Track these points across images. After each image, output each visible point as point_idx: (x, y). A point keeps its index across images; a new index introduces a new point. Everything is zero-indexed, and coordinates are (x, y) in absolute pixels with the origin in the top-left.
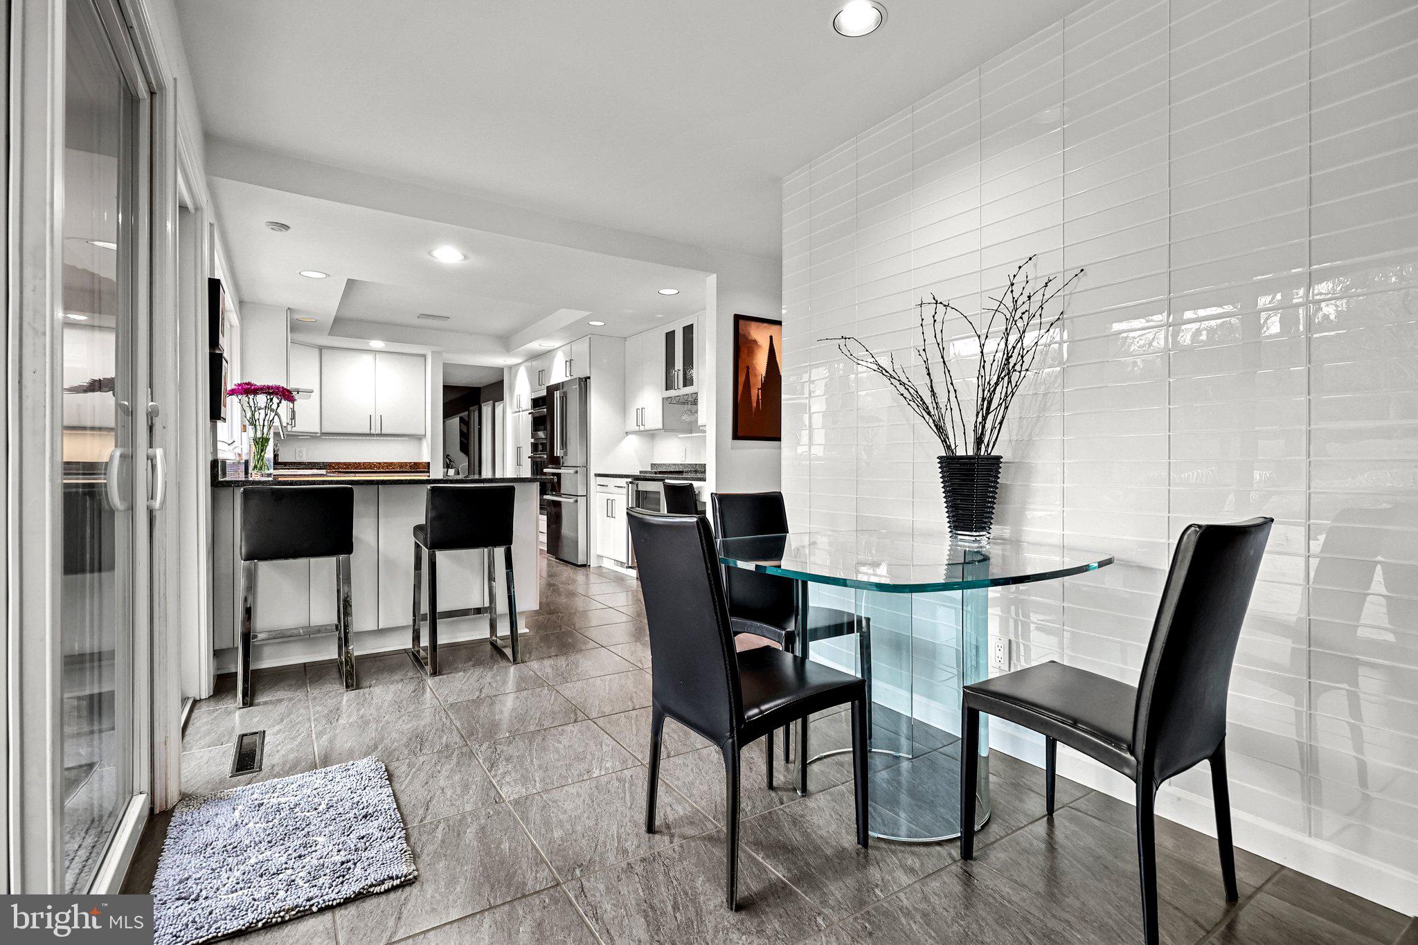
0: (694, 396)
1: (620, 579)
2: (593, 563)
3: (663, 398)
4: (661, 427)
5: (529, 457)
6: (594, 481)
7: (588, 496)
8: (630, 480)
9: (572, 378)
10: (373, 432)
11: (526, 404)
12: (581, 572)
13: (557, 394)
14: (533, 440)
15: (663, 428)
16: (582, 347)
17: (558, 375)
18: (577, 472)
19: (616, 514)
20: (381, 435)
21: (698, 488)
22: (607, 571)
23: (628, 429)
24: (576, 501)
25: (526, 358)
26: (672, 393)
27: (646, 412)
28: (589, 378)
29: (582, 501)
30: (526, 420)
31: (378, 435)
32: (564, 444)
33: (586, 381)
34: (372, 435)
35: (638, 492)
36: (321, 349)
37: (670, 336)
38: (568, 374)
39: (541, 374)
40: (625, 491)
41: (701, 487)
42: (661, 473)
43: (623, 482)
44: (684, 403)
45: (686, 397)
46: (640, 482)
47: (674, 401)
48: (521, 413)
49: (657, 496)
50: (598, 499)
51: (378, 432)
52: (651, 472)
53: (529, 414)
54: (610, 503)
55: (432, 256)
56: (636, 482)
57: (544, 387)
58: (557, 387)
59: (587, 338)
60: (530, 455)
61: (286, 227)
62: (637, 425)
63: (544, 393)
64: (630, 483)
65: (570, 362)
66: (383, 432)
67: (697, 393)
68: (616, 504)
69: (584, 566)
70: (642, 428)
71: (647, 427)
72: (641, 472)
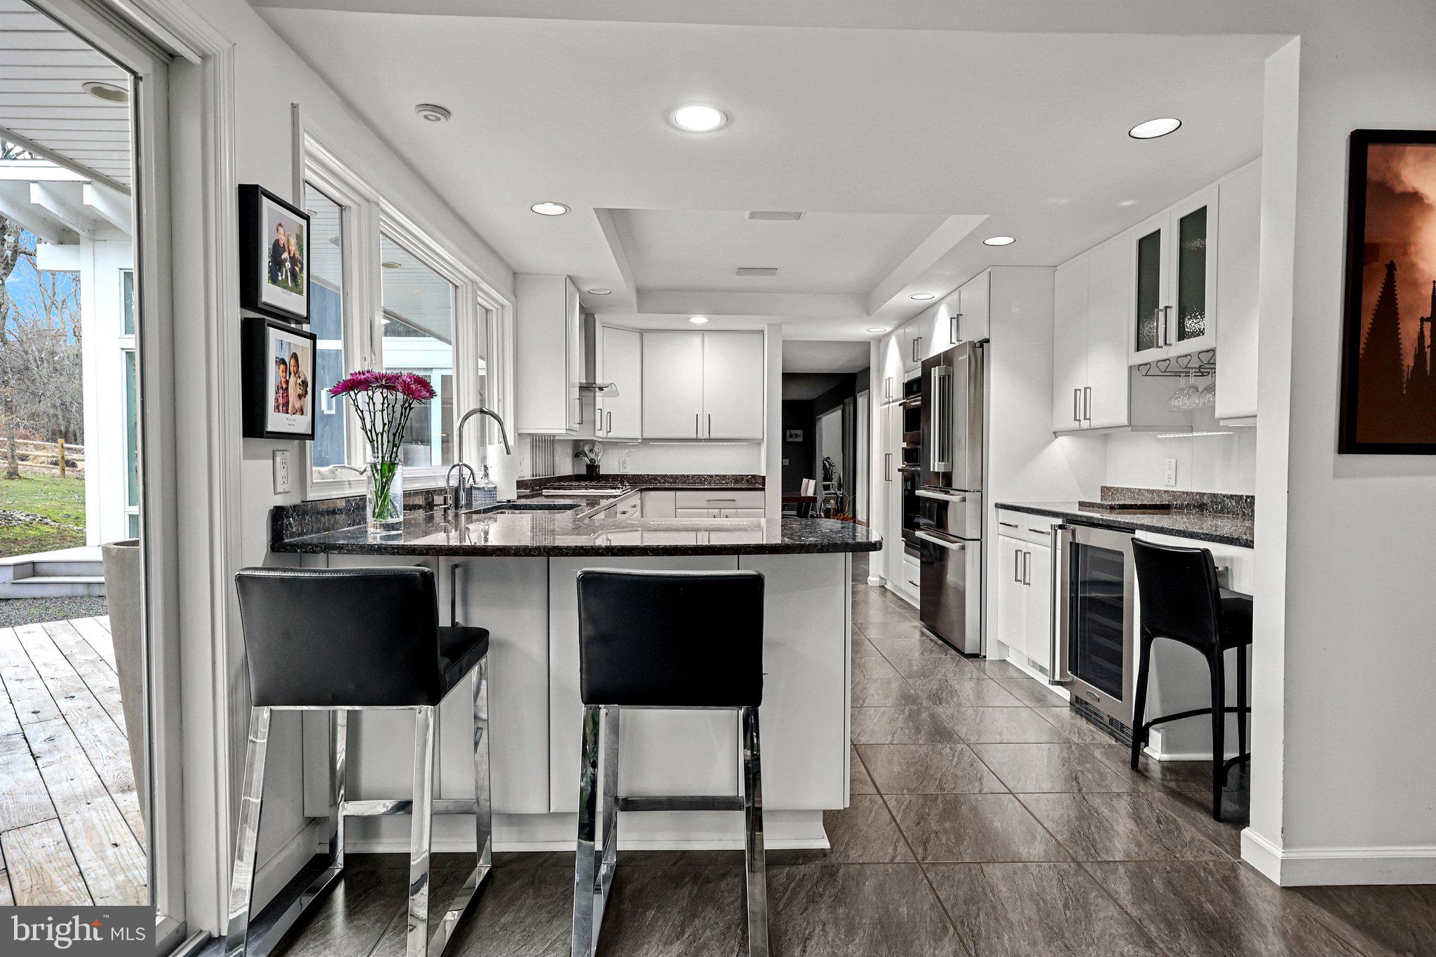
0: (1205, 358)
1: (1039, 697)
2: (991, 654)
3: (1131, 368)
4: (1126, 423)
5: (899, 470)
6: (994, 517)
7: (983, 540)
8: (1059, 521)
9: (961, 343)
10: (700, 436)
11: (897, 391)
12: (969, 665)
13: (936, 373)
14: (905, 445)
15: (1130, 424)
16: (976, 294)
17: (940, 342)
18: (964, 500)
19: (1033, 577)
20: (709, 440)
21: (1224, 559)
22: (1015, 674)
23: (1058, 426)
24: (963, 548)
25: (895, 323)
26: (1150, 355)
27: (1094, 396)
28: (988, 341)
29: (973, 548)
30: (897, 415)
31: (706, 440)
32: (946, 452)
33: (982, 346)
34: (700, 440)
35: (1075, 547)
36: (642, 332)
37: (1149, 247)
38: (954, 340)
39: (918, 343)
40: (1048, 540)
41: (1232, 560)
42: (1124, 508)
43: (1046, 523)
44: (1177, 374)
45: (1183, 362)
46: (1079, 529)
47: (1154, 371)
48: (891, 404)
49: (1116, 558)
50: (1000, 547)
51: (706, 436)
52: (1101, 506)
53: (900, 405)
54: (1021, 557)
55: (674, 127)
56: (1072, 526)
57: (920, 364)
58: (936, 361)
59: (985, 275)
60: (901, 466)
61: (446, 112)
62: (1075, 420)
63: (918, 373)
64: (1061, 527)
65: (957, 319)
66: (712, 436)
67: (1213, 350)
68: (1033, 561)
69: (975, 656)
70: (1085, 424)
71: (1095, 423)
72: (1082, 504)
